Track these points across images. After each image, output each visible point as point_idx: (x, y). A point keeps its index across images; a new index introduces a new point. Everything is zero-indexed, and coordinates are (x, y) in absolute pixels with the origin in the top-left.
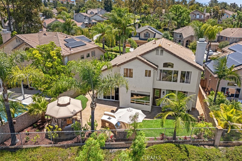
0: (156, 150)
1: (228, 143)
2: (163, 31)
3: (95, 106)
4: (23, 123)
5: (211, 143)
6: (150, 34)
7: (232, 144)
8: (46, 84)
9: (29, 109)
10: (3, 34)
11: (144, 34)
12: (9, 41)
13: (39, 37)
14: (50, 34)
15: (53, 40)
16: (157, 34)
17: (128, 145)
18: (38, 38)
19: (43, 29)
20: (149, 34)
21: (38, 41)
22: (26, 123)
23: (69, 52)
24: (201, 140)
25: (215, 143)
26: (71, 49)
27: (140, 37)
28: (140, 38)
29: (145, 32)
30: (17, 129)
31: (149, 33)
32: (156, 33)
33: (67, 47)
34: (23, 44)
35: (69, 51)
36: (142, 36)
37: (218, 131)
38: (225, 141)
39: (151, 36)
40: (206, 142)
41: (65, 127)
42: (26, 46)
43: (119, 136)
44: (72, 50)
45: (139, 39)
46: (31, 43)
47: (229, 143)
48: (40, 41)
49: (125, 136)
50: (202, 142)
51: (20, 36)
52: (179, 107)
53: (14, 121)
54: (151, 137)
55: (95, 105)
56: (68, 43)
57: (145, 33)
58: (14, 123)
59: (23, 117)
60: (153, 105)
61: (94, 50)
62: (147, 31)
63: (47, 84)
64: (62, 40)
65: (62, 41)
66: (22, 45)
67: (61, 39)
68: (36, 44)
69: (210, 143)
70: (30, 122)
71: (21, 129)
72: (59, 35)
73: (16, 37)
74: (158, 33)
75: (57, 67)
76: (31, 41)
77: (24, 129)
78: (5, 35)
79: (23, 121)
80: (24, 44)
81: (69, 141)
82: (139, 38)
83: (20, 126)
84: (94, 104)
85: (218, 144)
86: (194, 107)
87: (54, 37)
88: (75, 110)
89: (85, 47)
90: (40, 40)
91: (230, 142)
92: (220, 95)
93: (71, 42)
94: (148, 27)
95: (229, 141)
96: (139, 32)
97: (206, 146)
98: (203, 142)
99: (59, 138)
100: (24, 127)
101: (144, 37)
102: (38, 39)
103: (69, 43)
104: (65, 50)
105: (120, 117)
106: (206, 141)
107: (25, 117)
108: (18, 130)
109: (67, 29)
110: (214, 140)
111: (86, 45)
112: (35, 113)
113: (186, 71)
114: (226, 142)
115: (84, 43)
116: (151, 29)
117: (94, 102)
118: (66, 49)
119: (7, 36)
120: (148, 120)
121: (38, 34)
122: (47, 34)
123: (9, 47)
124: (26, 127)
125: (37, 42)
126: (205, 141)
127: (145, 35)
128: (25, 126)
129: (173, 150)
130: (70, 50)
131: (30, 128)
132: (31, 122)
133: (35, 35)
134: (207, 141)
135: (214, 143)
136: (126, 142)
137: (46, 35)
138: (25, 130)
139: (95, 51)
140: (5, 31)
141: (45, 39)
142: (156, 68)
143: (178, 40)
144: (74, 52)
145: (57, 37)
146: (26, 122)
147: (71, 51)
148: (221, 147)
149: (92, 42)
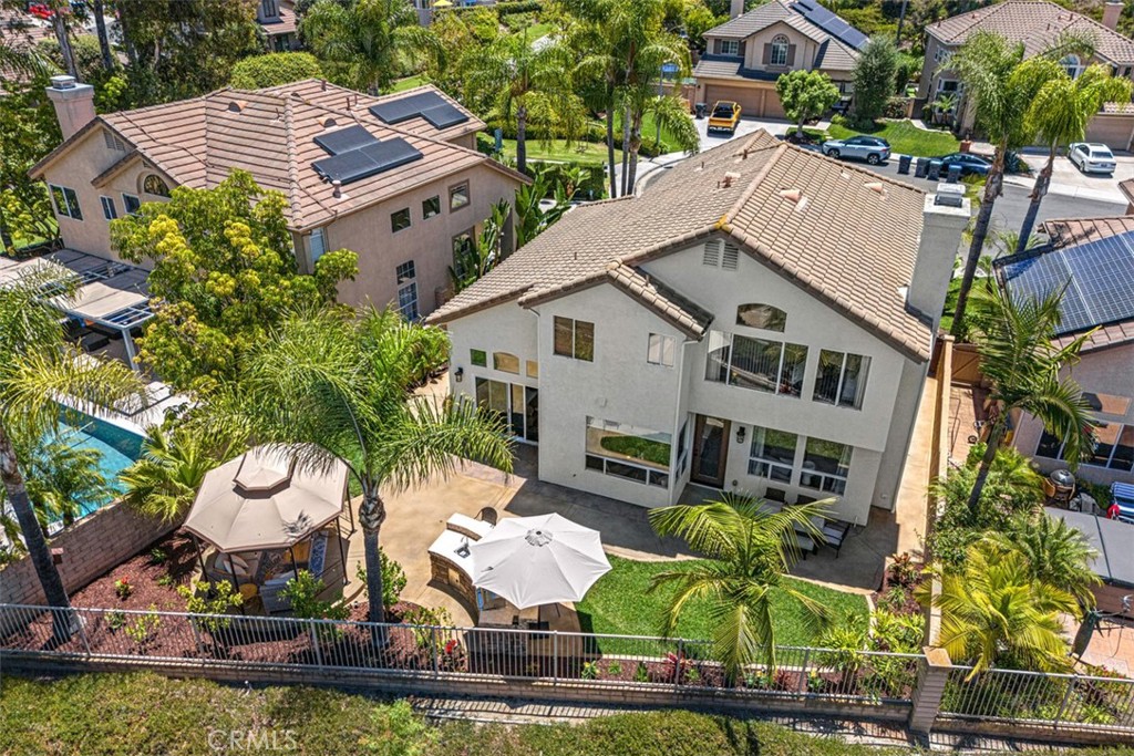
0: (619, 737)
1: (979, 721)
2: (877, 18)
3: (377, 519)
4: (109, 544)
5: (897, 715)
6: (795, 46)
7: (997, 729)
8: (209, 373)
9: (133, 486)
10: (59, 101)
11: (766, 45)
12: (78, 142)
13: (210, 119)
14: (258, 106)
15: (264, 137)
16: (833, 46)
17: (518, 688)
18: (204, 125)
19: (281, 14)
20: (792, 48)
21: (203, 141)
22: (123, 544)
23: (325, 209)
24: (848, 699)
25: (914, 720)
26: (341, 189)
27: (742, 61)
28: (746, 66)
29: (768, 38)
30: (83, 571)
31: (792, 43)
32: (826, 44)
33: (325, 182)
34: (131, 162)
35: (327, 203)
36: (756, 57)
37: (930, 673)
38: (964, 712)
39: (802, 58)
40: (872, 709)
41: (266, 583)
42: (147, 169)
43: (489, 643)
44: (344, 197)
45: (739, 72)
46: (167, 156)
47: (982, 725)
48: (211, 143)
49: (512, 643)
50: (854, 708)
51: (122, 119)
52: (751, 555)
53: (54, 551)
54: (629, 657)
55: (376, 515)
56: (330, 153)
57: (769, 42)
58: (58, 558)
59: (107, 521)
60: (692, 480)
61: (465, 179)
62: (780, 31)
63: (214, 372)
64: (306, 139)
65: (303, 148)
66: (128, 164)
67: (299, 133)
68: (192, 159)
69: (892, 714)
70: (140, 537)
71: (102, 569)
72: (295, 110)
73: (100, 124)
74: (840, 39)
75: (262, 290)
76: (165, 145)
77: (117, 566)
78: (65, 105)
79: (106, 534)
80: (136, 162)
81: (281, 644)
82: (739, 65)
83: (98, 557)
84: (373, 512)
85: (927, 723)
86: (888, 507)
87: (273, 122)
88: (305, 515)
89: (414, 171)
90: (210, 135)
91: (988, 720)
92: (1008, 471)
93: (346, 148)
94: (794, 8)
95: (988, 714)
96: (742, 33)
97: (870, 725)
98: (860, 708)
99: (243, 627)
100: (112, 559)
101: (764, 63)
102: (203, 133)
103: (339, 153)
104: (309, 200)
105: (491, 569)
106: (871, 706)
107: (114, 519)
108: (88, 574)
109: (368, 45)
110: (911, 704)
111: (420, 157)
112: (154, 509)
113: (846, 350)
114: (968, 716)
115: (414, 149)
116: (807, 19)
117: (370, 502)
118: (316, 189)
119: (75, 109)
120: (645, 564)
121: (207, 100)
122: (241, 104)
123: (82, 165)
124: (123, 559)
125: (193, 151)
126: (867, 703)
127: (772, 54)
128: (120, 555)
129: (695, 746)
130: (336, 195)
131: (140, 561)
132: (147, 536)
133: (192, 106)
134: (876, 707)
135: (910, 716)
136: (507, 677)
137: (239, 110)
138: (117, 570)
139: (467, 181)
140: (67, 85)
141: (232, 131)
142: (695, 332)
143: (943, 81)
144: (351, 205)
145: (282, 125)
146: (120, 539)
147: (340, 200)
148: (940, 736)
149: (471, 120)
